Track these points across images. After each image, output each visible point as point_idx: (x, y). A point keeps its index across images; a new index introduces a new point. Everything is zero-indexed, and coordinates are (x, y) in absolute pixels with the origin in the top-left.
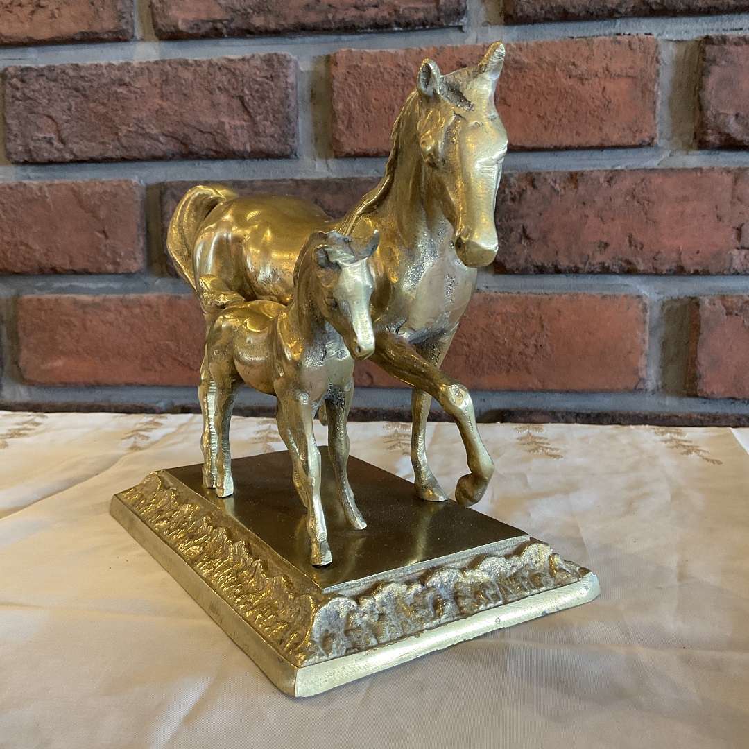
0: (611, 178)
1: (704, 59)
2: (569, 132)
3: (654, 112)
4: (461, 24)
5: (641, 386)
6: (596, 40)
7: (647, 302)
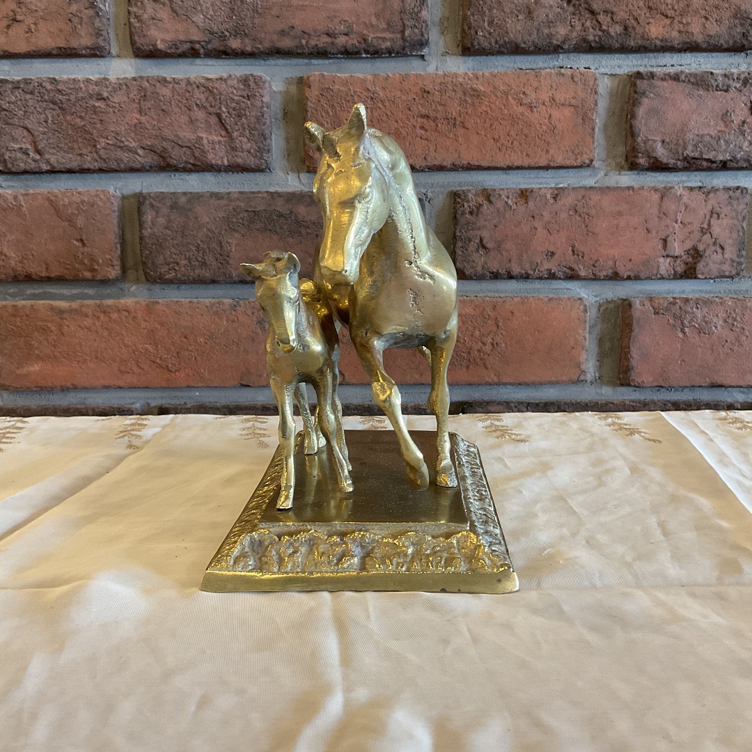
0: (557, 195)
1: (636, 92)
2: (520, 154)
3: (593, 137)
4: (423, 54)
5: (582, 378)
6: (543, 72)
7: (587, 304)
